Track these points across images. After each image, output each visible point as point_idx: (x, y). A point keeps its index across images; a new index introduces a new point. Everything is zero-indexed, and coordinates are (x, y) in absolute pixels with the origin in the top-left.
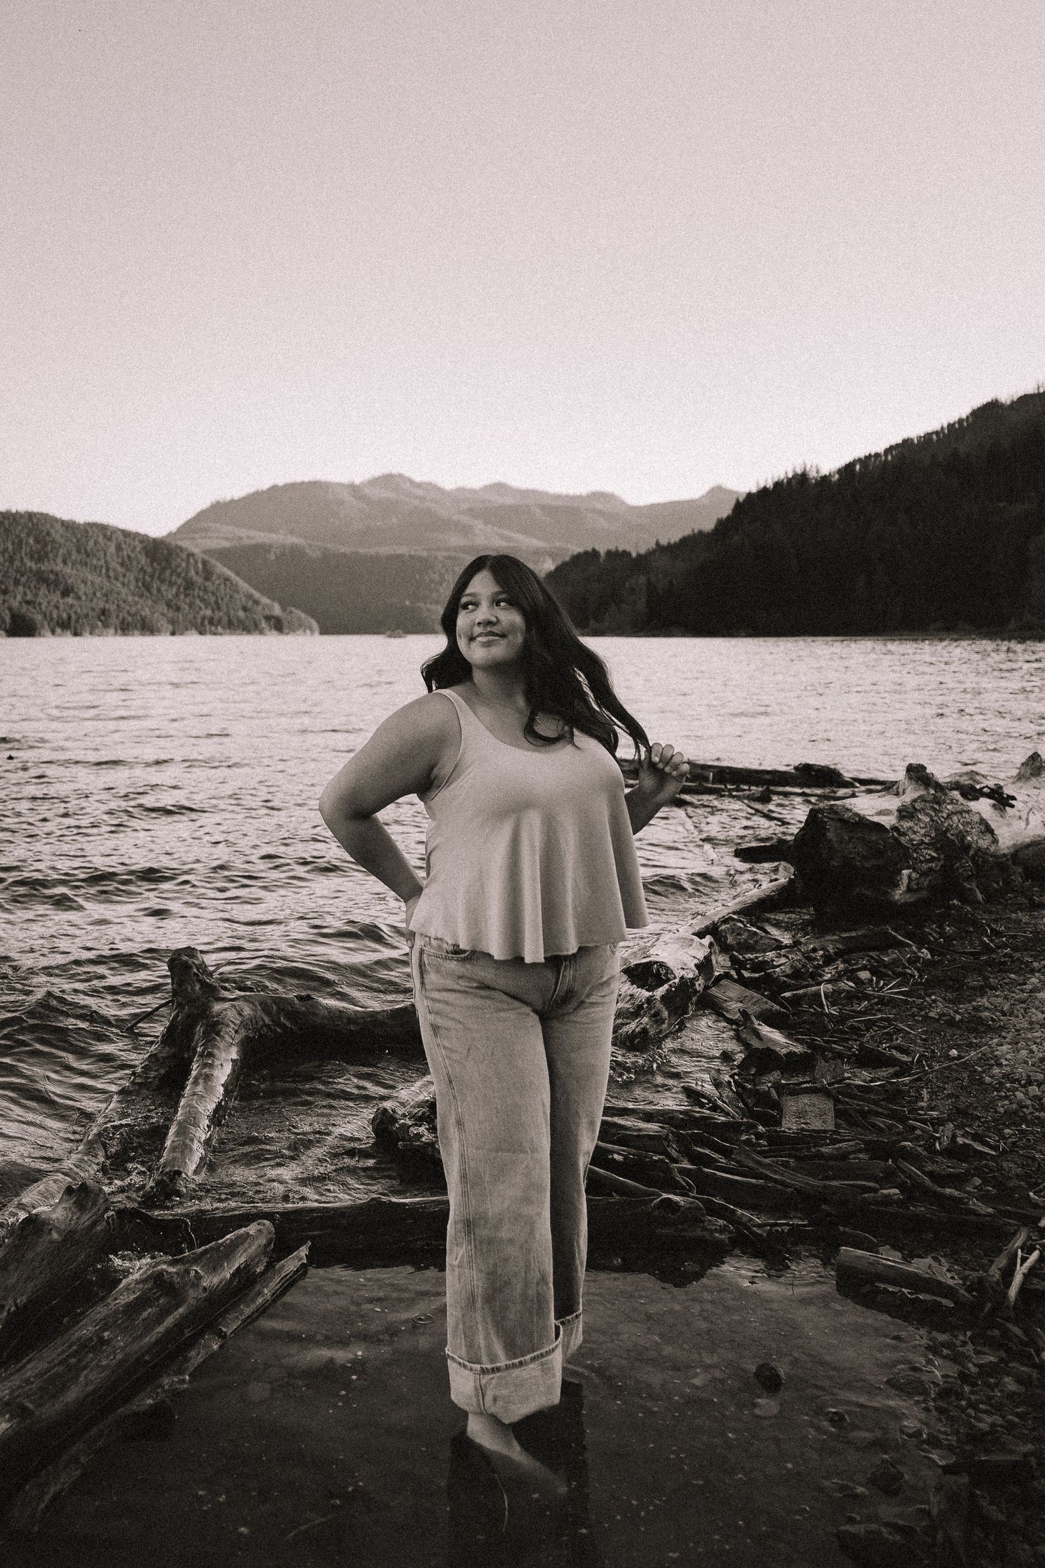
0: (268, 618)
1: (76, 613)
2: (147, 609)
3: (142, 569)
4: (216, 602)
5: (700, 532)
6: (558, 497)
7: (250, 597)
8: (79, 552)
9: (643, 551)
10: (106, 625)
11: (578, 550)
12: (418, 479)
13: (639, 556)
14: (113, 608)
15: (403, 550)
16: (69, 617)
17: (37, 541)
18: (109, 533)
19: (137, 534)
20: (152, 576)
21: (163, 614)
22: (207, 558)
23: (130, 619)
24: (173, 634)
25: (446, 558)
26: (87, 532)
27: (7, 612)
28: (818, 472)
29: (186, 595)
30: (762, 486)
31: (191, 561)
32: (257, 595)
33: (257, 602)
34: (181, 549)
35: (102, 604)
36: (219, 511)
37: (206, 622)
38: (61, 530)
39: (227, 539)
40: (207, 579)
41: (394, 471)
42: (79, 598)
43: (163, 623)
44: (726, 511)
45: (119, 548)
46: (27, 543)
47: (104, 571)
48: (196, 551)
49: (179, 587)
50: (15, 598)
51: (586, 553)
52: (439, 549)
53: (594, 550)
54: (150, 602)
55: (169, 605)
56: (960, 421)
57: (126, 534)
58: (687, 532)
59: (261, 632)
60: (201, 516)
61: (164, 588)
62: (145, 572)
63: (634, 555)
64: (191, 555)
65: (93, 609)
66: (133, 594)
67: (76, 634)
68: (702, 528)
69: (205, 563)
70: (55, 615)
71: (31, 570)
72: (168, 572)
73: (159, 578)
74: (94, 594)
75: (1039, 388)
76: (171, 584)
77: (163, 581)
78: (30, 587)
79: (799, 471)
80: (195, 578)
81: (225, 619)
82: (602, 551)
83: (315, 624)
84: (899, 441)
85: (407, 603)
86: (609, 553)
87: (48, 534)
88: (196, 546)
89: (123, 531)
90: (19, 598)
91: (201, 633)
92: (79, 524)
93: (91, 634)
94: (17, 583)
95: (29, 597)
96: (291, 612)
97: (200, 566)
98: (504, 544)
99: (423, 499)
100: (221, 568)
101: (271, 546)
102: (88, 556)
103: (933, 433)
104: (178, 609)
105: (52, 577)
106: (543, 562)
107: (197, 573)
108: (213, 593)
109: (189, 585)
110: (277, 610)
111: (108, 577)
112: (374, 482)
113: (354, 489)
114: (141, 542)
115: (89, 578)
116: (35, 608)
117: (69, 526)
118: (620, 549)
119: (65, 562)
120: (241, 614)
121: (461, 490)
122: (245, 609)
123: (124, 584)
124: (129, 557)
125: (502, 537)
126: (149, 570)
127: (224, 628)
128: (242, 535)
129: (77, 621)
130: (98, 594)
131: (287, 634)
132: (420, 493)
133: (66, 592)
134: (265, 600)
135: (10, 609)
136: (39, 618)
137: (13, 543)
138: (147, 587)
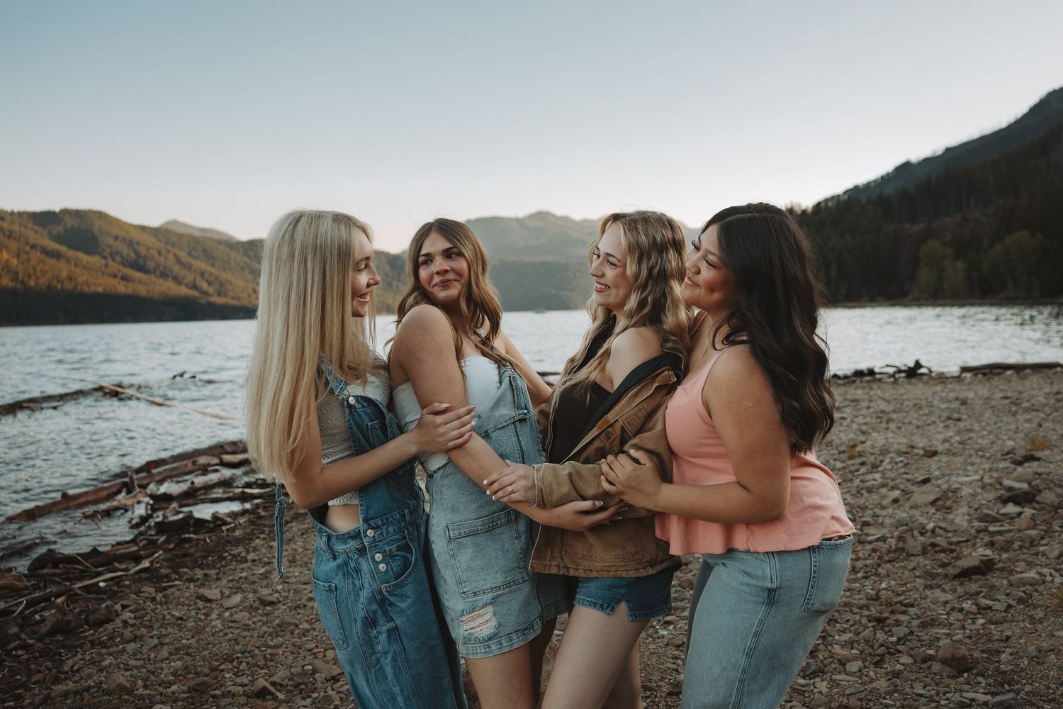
12: (558, 214)
15: (550, 258)
20: (393, 278)
25: (576, 263)
28: (800, 206)
52: (572, 258)
56: (888, 174)
79: (789, 207)
85: (553, 291)
99: (561, 227)
112: (531, 216)
113: (517, 220)
121: (585, 221)
126: (390, 274)
132: (559, 222)
138: (390, 285)
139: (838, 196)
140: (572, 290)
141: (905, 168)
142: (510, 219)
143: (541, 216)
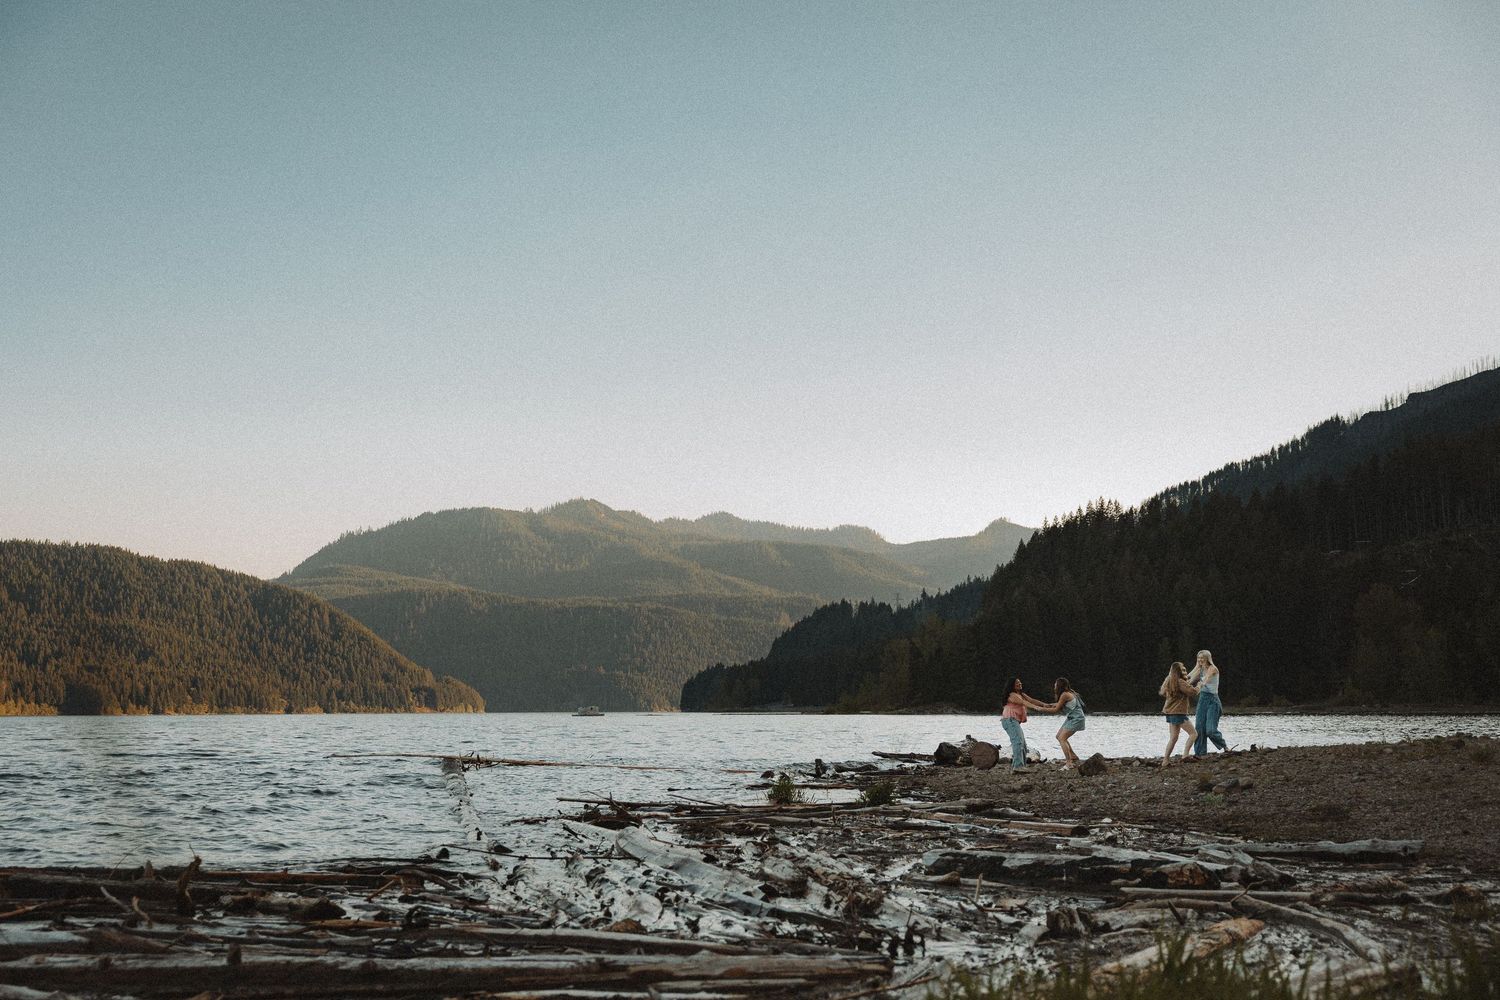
0: (417, 691)
1: (156, 683)
2: (255, 680)
3: (248, 623)
4: (348, 669)
5: (978, 580)
6: (798, 532)
7: (393, 661)
8: (161, 599)
9: (905, 606)
10: (197, 700)
11: (822, 600)
12: (616, 507)
13: (901, 610)
14: (208, 676)
15: (597, 601)
16: (147, 689)
17: (103, 586)
18: (203, 577)
19: (243, 577)
20: (261, 634)
21: (276, 685)
22: (334, 609)
23: (231, 691)
24: (289, 711)
25: (652, 611)
26: (173, 574)
27: (62, 681)
28: (1117, 508)
29: (307, 660)
30: (1051, 523)
31: (315, 614)
32: (403, 660)
33: (403, 670)
34: (301, 597)
35: (192, 671)
36: (352, 549)
37: (334, 697)
38: (138, 572)
39: (363, 585)
40: (335, 638)
41: (587, 498)
42: (162, 664)
43: (276, 696)
44: (1008, 557)
45: (216, 596)
46: (91, 589)
47: (195, 626)
48: (321, 599)
49: (298, 647)
50: (73, 662)
51: (834, 606)
52: (644, 599)
53: (843, 602)
54: (257, 669)
55: (282, 672)
56: (1295, 443)
57: (227, 577)
58: (961, 580)
59: (408, 710)
60: (327, 552)
61: (277, 649)
62: (252, 629)
63: (895, 609)
64: (314, 606)
65: (180, 679)
66: (235, 658)
67: (156, 712)
68: (979, 575)
69: (331, 615)
70: (127, 686)
71: (94, 625)
72: (283, 630)
73: (271, 636)
74: (182, 657)
75: (1387, 405)
76: (287, 645)
77: (275, 641)
78: (93, 650)
79: (1096, 509)
80: (320, 636)
81: (359, 695)
82: (855, 604)
83: (480, 700)
84: (1221, 467)
85: (601, 671)
86: (863, 606)
87: (120, 576)
88: (324, 593)
89: (222, 572)
90: (78, 663)
91: (326, 711)
92: (163, 562)
93: (176, 711)
94: (75, 642)
95: (92, 661)
96: (447, 682)
97: (326, 618)
98: (727, 593)
99: (622, 534)
100: (353, 623)
101: (422, 595)
102: (175, 606)
103: (1262, 458)
104: (296, 678)
105: (124, 635)
106: (778, 618)
107: (323, 631)
108: (343, 657)
109: (312, 645)
110: (429, 679)
111: (202, 635)
112: (559, 510)
113: (530, 517)
114: (247, 588)
115: (176, 635)
116: (100, 676)
117: (149, 565)
118: (877, 602)
119: (142, 616)
120: (381, 684)
121: (671, 521)
122: (386, 678)
123: (222, 645)
124: (230, 608)
125: (726, 583)
126: (258, 626)
127: (358, 704)
128: (382, 579)
129: (158, 694)
130: (188, 658)
131: (442, 711)
132: (618, 525)
133: (143, 656)
134: (413, 666)
135: (65, 677)
136: (104, 689)
137: (71, 588)
138: (255, 649)
139: (1195, 484)
140: (641, 670)
141: (1329, 433)
142: (517, 514)
143: (580, 509)
